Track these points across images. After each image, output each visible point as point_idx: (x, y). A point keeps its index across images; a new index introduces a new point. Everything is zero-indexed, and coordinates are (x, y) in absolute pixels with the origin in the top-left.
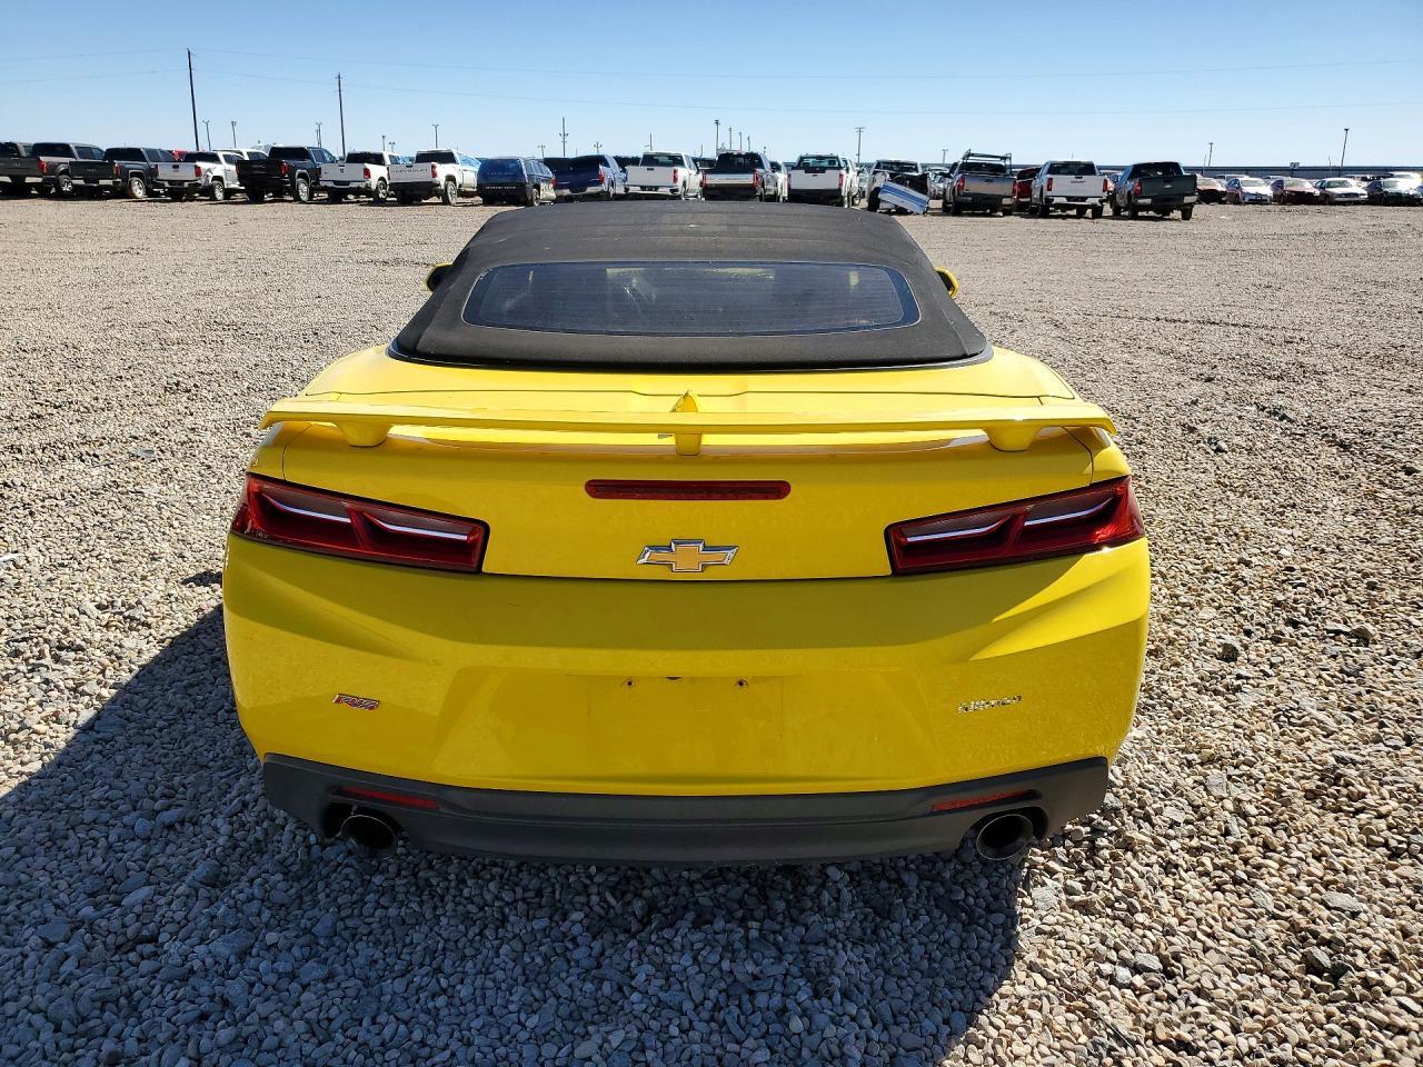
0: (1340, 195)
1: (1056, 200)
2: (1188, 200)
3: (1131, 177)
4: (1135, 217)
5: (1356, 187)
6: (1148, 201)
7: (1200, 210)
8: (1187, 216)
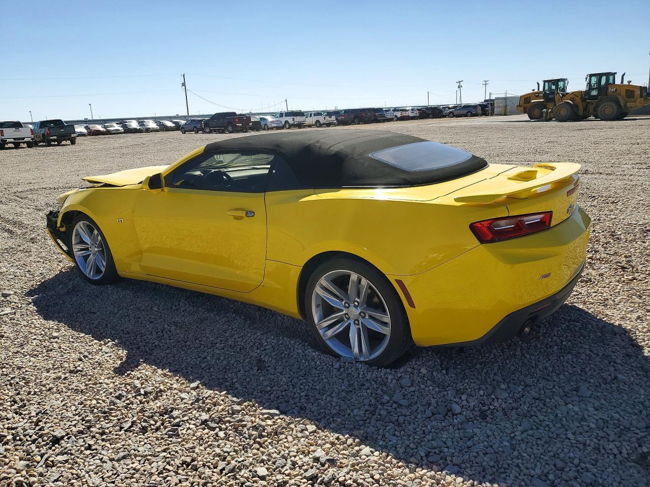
0: (113, 131)
1: (8, 140)
2: (73, 135)
3: (40, 127)
4: (50, 145)
5: (116, 127)
6: (55, 137)
7: (78, 140)
8: (73, 142)
